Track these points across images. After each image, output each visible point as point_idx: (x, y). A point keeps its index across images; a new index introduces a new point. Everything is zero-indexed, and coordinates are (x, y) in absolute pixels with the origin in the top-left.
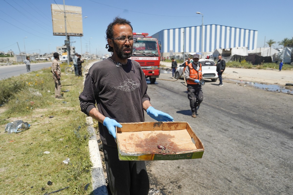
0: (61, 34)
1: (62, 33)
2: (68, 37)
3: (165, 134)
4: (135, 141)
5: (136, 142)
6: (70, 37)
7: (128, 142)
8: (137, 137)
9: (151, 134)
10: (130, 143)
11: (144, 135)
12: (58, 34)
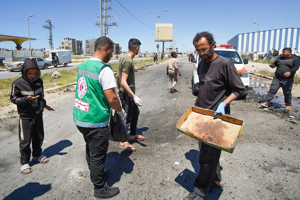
0: (159, 40)
3: (223, 123)
5: (198, 122)
8: (202, 119)
10: (193, 121)
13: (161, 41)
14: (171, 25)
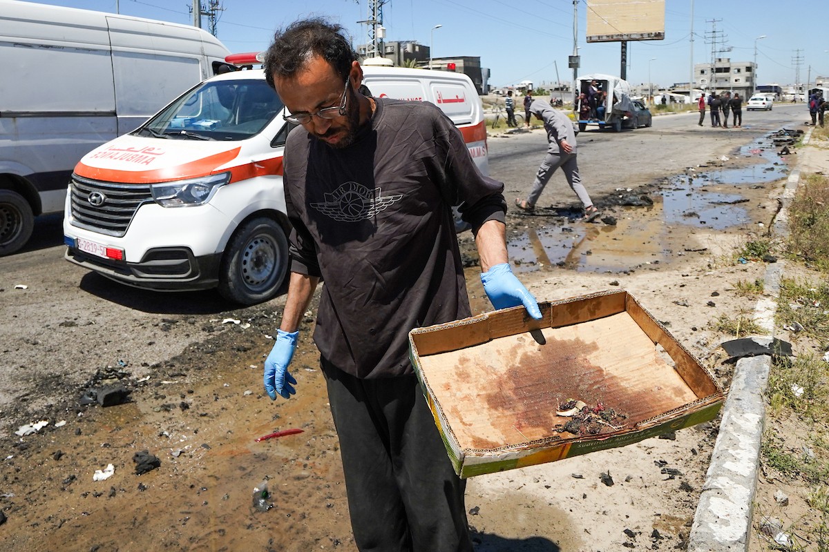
0: (605, 38)
1: (608, 36)
2: (624, 43)
3: (565, 339)
4: (480, 386)
5: (484, 388)
6: (628, 43)
7: (459, 395)
8: (482, 368)
9: (519, 346)
10: (466, 397)
11: (500, 354)
12: (596, 39)
13: (611, 39)
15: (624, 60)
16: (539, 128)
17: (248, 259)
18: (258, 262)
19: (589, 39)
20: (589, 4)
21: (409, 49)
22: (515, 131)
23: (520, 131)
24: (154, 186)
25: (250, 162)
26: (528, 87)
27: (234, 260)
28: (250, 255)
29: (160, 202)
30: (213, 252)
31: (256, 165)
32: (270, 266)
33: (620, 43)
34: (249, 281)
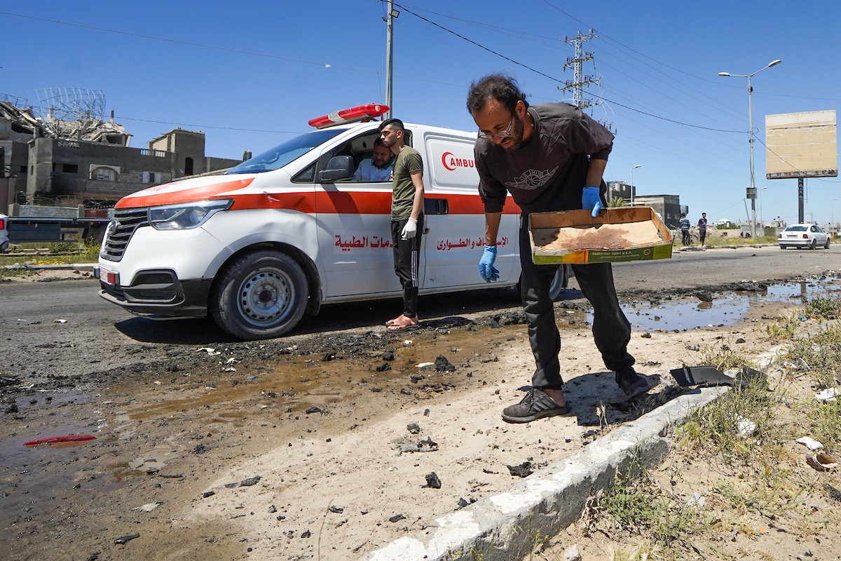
0: (783, 175)
1: (786, 173)
2: (801, 180)
3: (613, 228)
6: (805, 179)
12: (776, 175)
13: (789, 176)
14: (829, 116)
15: (801, 194)
16: (713, 248)
17: (249, 291)
18: (265, 297)
19: (768, 176)
20: (768, 145)
21: (617, 188)
22: (689, 249)
23: (693, 249)
24: (152, 209)
25: (262, 192)
26: (726, 224)
27: (228, 288)
28: (251, 287)
29: (154, 225)
30: (200, 277)
31: (269, 198)
32: (281, 302)
33: (797, 179)
34: (250, 314)
